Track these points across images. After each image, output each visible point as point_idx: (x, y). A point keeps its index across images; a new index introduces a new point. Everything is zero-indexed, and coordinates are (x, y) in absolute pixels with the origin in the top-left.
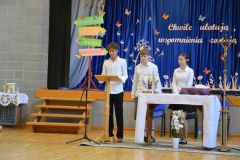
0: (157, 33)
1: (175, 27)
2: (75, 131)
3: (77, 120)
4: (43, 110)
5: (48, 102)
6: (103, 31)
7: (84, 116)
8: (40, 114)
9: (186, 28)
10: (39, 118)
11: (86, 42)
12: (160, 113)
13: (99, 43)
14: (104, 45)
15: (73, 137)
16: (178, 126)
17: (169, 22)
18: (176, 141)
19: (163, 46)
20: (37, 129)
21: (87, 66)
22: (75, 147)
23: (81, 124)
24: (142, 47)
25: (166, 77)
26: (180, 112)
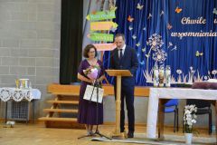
0: (169, 27)
1: (188, 21)
4: (56, 105)
5: (60, 97)
6: (115, 26)
8: (52, 109)
9: (200, 21)
10: (51, 114)
11: (98, 37)
12: (173, 108)
13: (111, 38)
16: (191, 121)
18: (189, 137)
20: (49, 125)
24: (154, 41)
25: (179, 72)
26: (192, 107)
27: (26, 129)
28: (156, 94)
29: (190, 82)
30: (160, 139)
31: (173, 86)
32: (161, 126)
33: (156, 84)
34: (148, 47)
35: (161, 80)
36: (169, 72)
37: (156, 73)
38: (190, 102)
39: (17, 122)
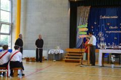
0: (105, 29)
1: (112, 27)
2: (78, 62)
3: (79, 58)
4: (68, 55)
5: (70, 52)
6: (87, 29)
7: (81, 57)
8: (67, 56)
9: (116, 27)
10: (67, 58)
11: (82, 33)
12: (107, 56)
13: (86, 33)
14: (88, 34)
15: (78, 64)
16: (113, 60)
17: (109, 26)
18: (113, 65)
19: (108, 34)
20: (66, 61)
21: (82, 41)
22: (78, 67)
23: (80, 60)
24: (100, 34)
25: (109, 44)
26: (114, 56)
27: (59, 62)
28: (101, 52)
29: (113, 47)
30: (103, 66)
31: (107, 49)
32: (103, 62)
33: (101, 48)
34: (98, 36)
35: (103, 47)
36: (105, 44)
37: (101, 44)
38: (113, 54)
39: (56, 60)
